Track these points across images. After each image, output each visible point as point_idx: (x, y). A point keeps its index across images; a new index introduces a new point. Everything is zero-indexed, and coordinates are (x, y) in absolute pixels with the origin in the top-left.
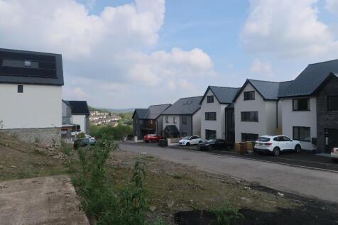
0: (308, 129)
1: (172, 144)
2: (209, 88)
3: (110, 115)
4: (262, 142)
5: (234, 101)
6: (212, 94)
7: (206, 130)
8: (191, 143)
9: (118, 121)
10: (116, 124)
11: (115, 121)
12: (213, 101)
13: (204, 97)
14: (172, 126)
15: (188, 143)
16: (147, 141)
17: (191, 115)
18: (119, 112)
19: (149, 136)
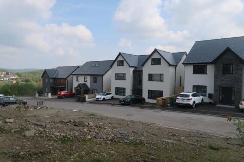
0: (205, 87)
1: (89, 100)
2: (120, 54)
3: (7, 74)
4: (184, 98)
5: (143, 65)
6: (123, 59)
7: (116, 88)
8: (106, 99)
9: (16, 79)
10: (14, 82)
11: (12, 79)
12: (123, 65)
13: (115, 61)
14: (83, 84)
15: (104, 98)
16: (60, 97)
17: (102, 76)
18: (15, 72)
19: (63, 93)
